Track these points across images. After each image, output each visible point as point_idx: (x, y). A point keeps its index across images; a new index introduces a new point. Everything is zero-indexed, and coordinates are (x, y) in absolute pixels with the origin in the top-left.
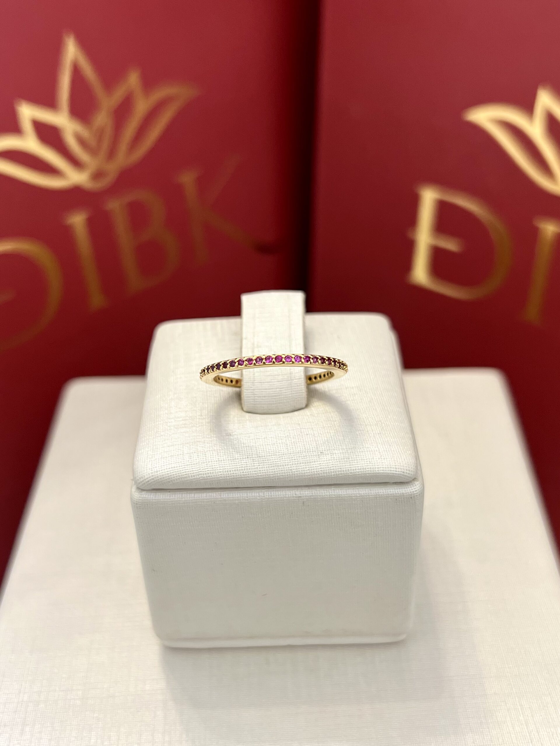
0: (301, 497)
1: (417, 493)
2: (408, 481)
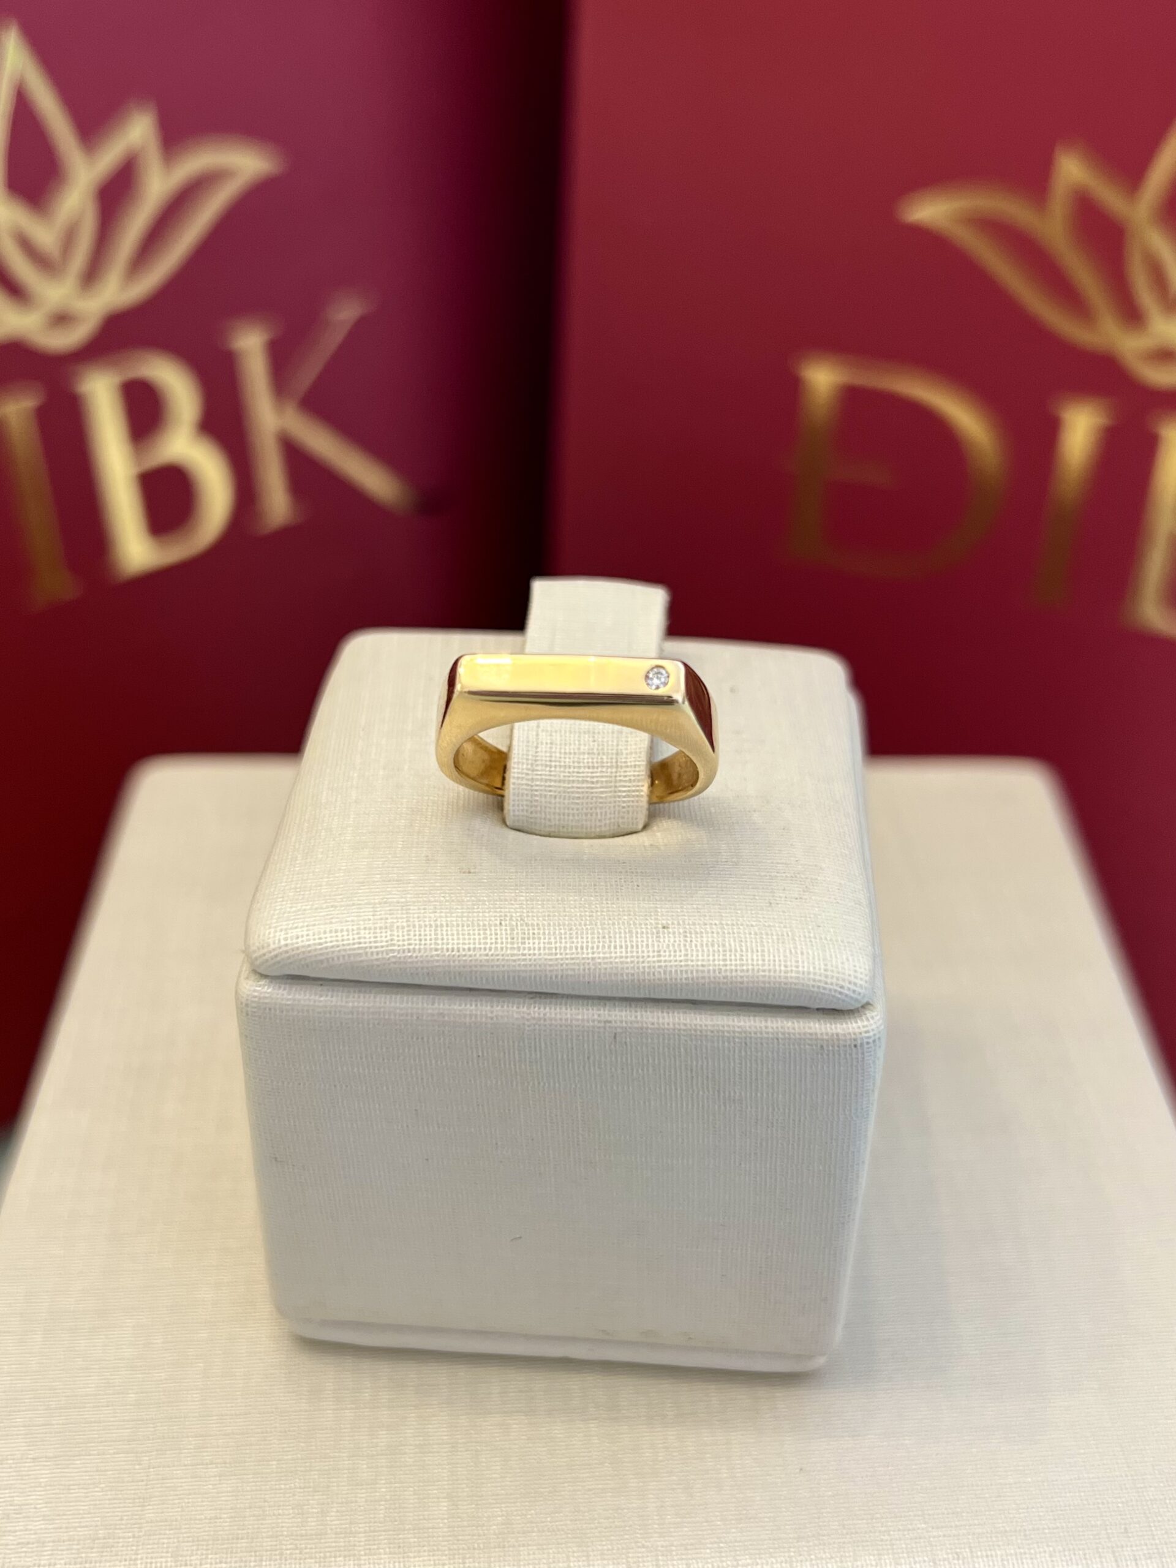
0: (610, 1022)
1: (868, 1038)
2: (852, 1008)
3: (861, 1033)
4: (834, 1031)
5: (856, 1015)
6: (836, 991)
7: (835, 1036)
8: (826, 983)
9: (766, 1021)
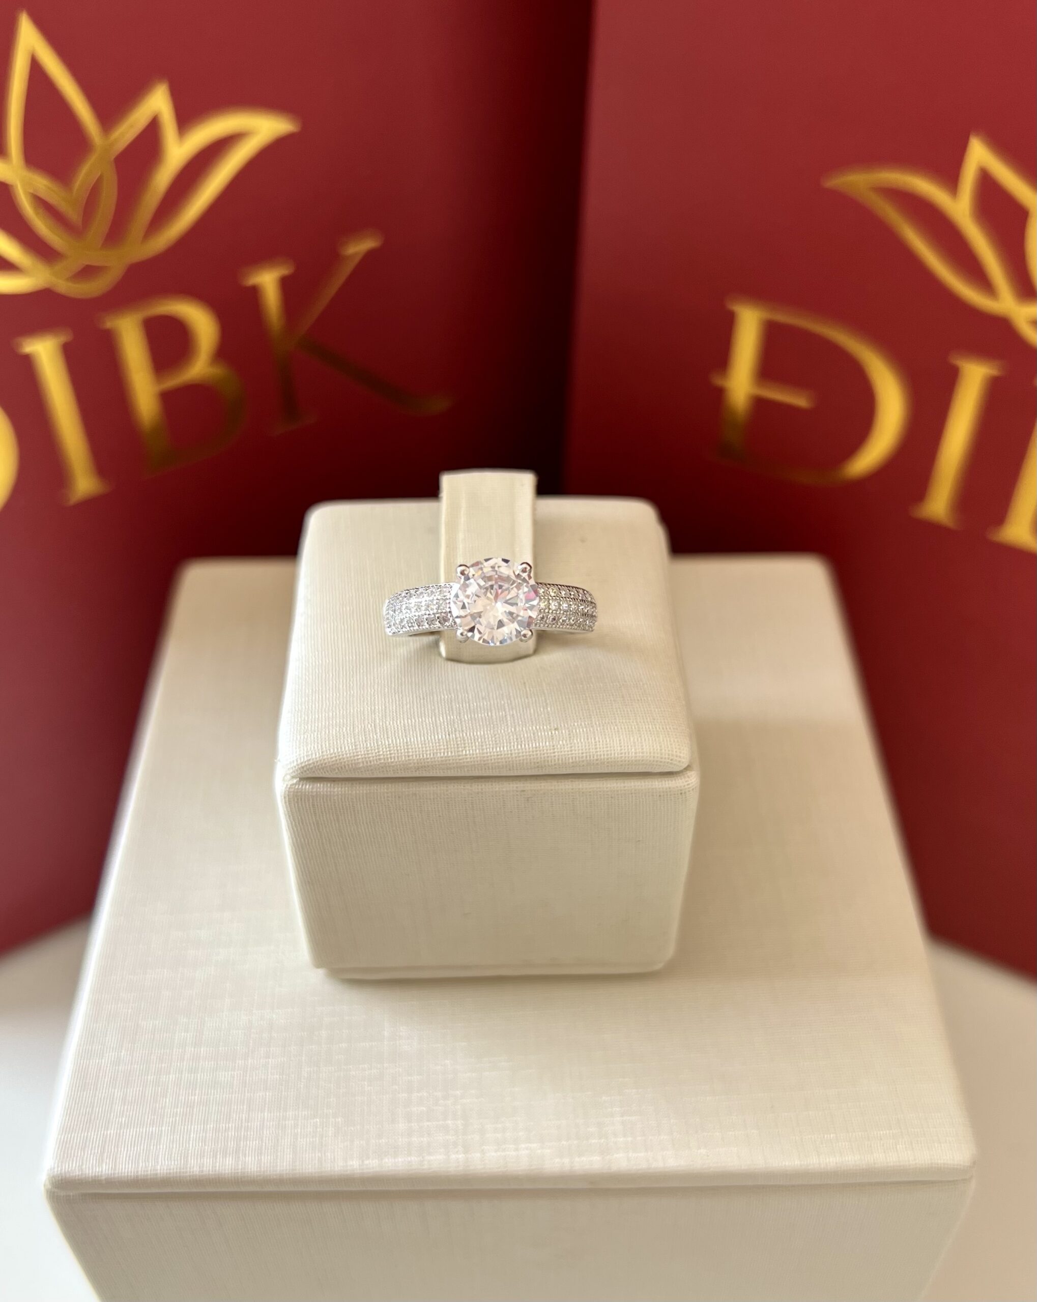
0: (524, 791)
1: (689, 788)
2: (678, 770)
3: (684, 786)
4: (667, 786)
5: (681, 774)
6: (668, 763)
7: (668, 790)
8: (662, 758)
9: (624, 783)
